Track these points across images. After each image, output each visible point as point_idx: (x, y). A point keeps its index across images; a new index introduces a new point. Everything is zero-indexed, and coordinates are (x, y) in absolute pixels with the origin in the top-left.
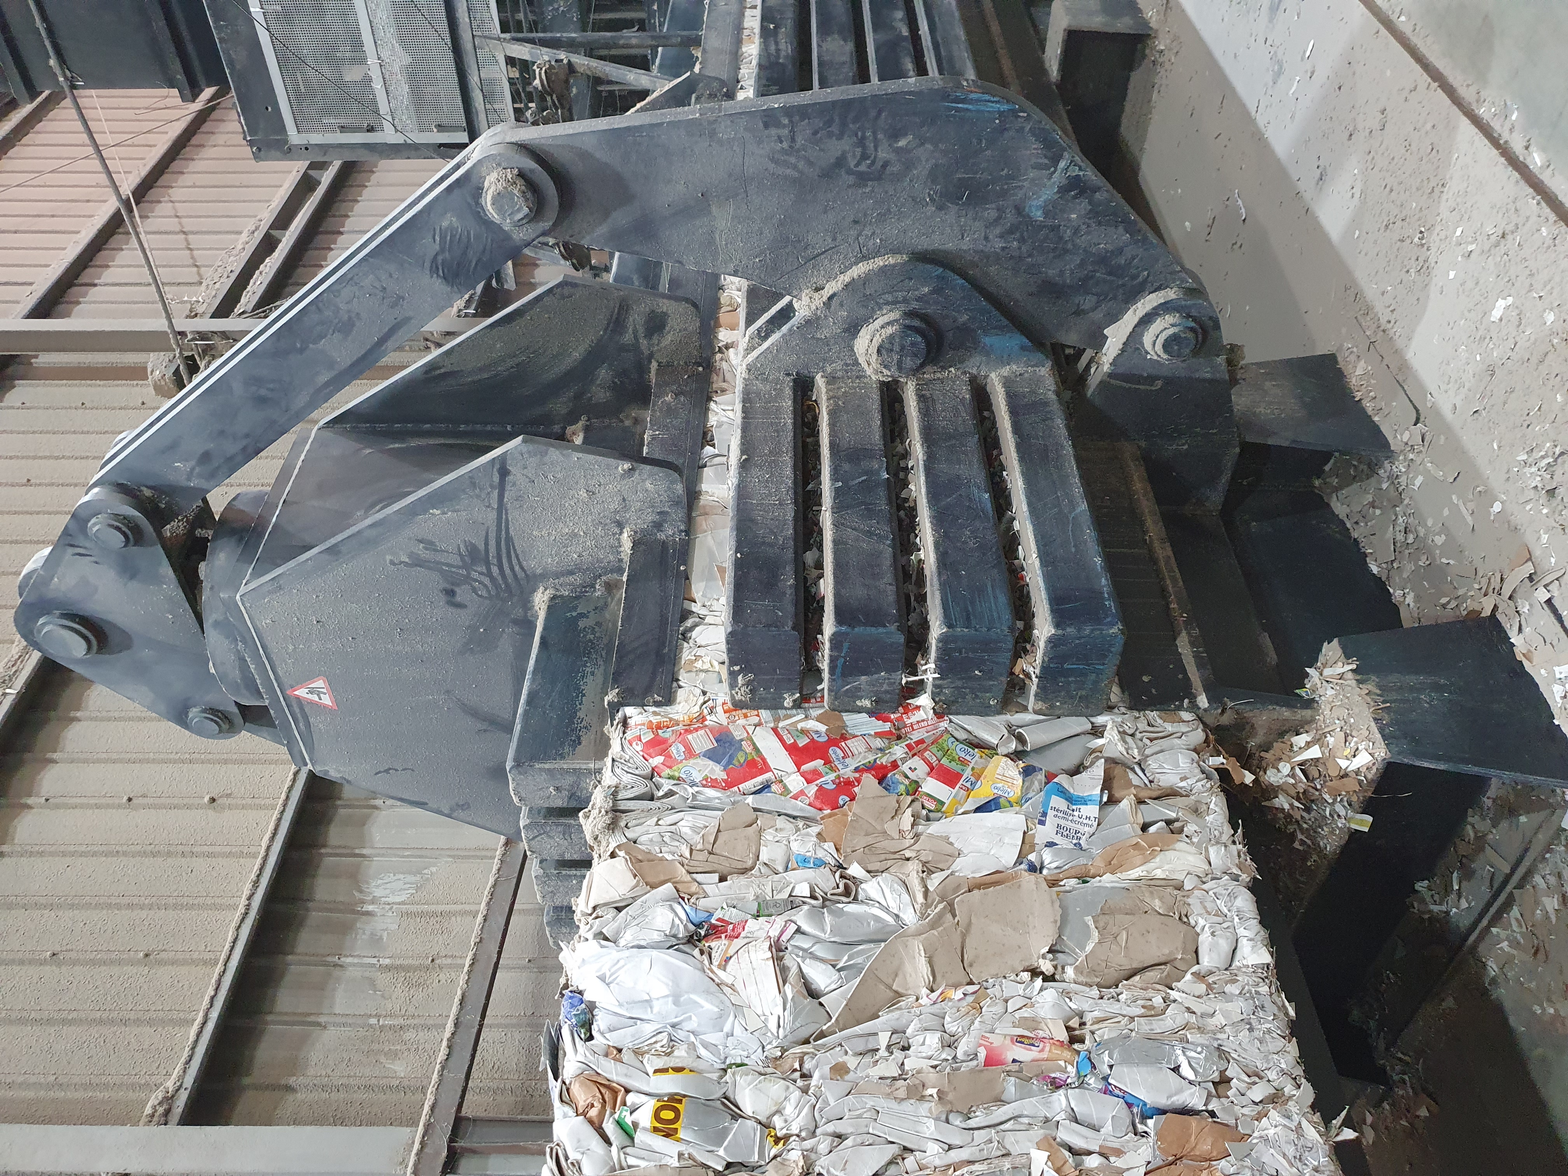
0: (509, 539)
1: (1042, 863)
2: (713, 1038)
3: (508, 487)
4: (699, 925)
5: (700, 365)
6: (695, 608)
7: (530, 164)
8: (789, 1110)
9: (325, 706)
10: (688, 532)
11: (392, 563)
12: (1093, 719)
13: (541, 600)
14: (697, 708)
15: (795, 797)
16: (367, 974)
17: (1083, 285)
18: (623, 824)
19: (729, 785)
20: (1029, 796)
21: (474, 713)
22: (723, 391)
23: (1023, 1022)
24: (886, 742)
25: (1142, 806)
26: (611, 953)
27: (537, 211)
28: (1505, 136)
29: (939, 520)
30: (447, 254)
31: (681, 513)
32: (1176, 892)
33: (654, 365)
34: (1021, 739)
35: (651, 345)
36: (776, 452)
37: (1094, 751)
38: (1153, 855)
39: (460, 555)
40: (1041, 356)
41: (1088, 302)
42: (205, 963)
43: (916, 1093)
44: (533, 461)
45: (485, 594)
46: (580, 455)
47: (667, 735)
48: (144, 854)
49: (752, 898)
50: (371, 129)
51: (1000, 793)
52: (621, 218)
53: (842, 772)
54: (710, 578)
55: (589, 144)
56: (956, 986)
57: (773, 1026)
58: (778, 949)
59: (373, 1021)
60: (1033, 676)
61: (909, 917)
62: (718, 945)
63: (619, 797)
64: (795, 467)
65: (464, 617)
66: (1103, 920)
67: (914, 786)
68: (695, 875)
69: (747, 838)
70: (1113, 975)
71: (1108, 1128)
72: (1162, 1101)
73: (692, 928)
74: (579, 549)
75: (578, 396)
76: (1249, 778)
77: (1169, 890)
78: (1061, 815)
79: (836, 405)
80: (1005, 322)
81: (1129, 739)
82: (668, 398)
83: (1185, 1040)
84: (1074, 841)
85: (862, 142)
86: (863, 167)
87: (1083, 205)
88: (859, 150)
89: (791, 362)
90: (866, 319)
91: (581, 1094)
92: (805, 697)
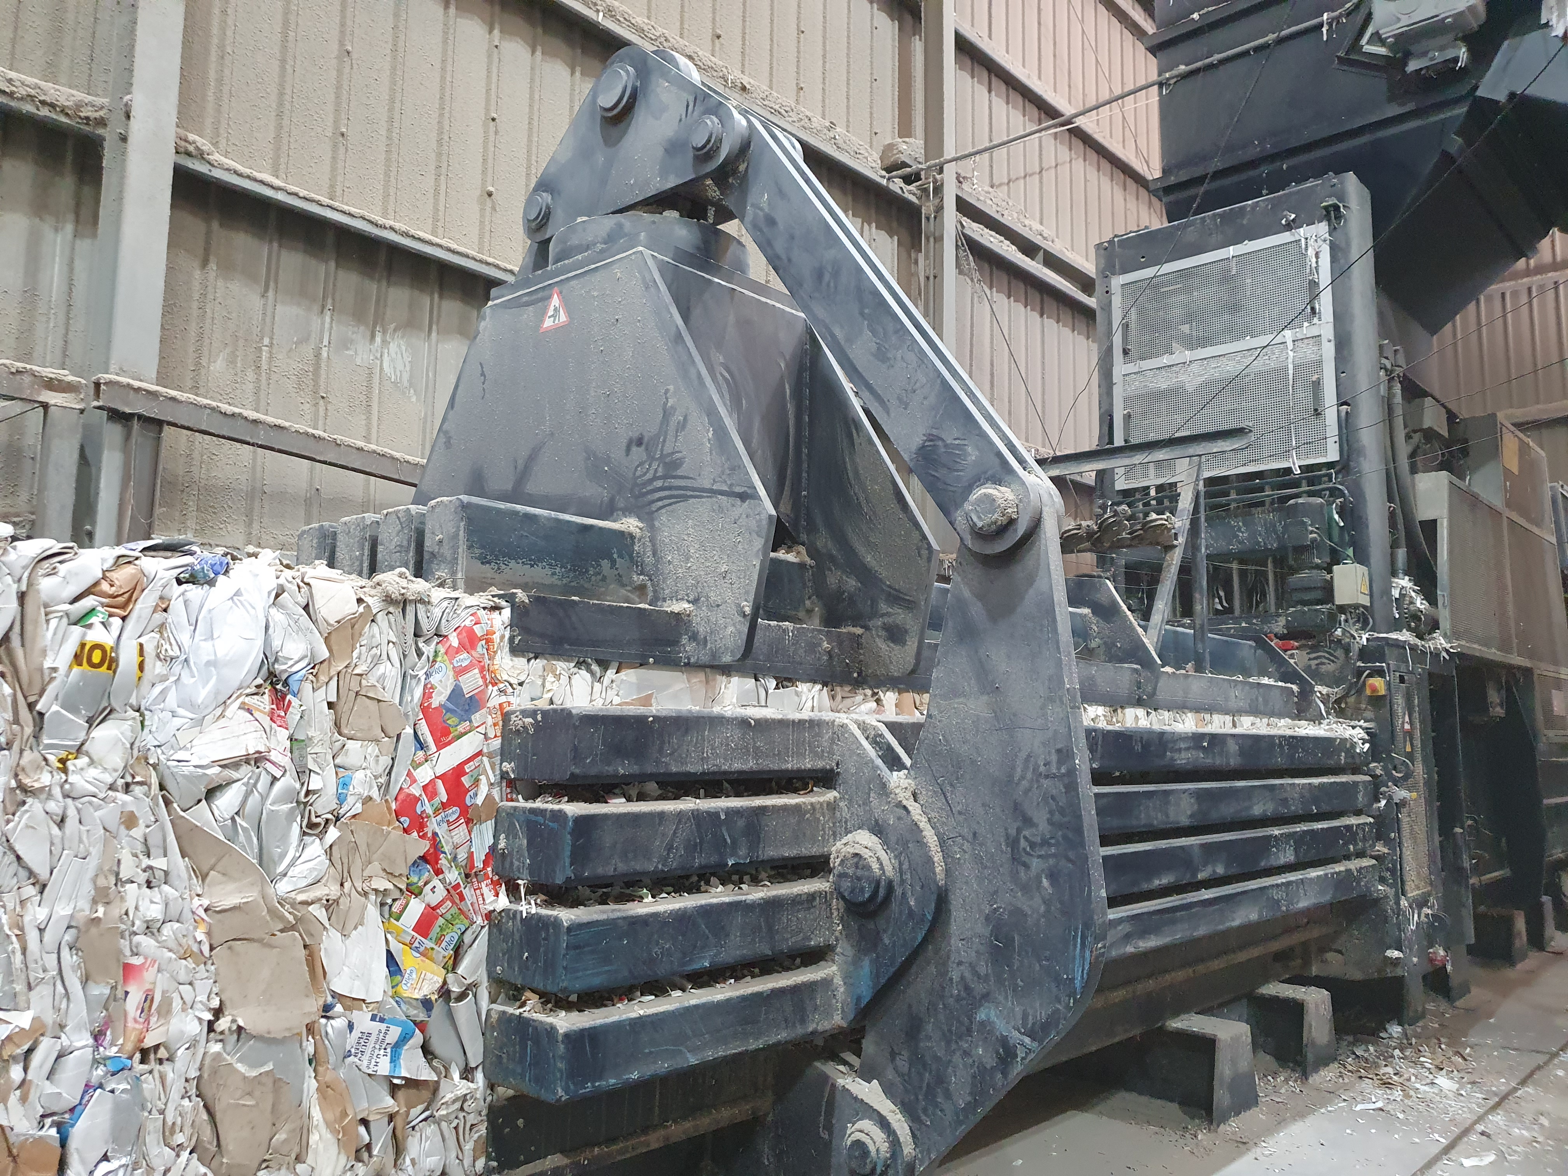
0: (686, 498)
1: (333, 1018)
2: (172, 699)
3: (731, 500)
4: (286, 683)
5: (859, 674)
6: (610, 673)
7: (1021, 529)
8: (93, 772)
9: (542, 321)
10: (688, 665)
11: (667, 391)
12: (480, 1068)
13: (631, 524)
14: (505, 677)
15: (409, 774)
16: (313, 335)
17: (916, 1058)
18: (391, 609)
19: (425, 710)
20: (403, 1005)
21: (532, 458)
22: (833, 698)
23: (167, 1002)
24: (463, 864)
25: (386, 1119)
26: (262, 601)
27: (979, 534)
29: (681, 917)
30: (943, 450)
31: (705, 659)
32: (293, 1156)
33: (859, 631)
34: (462, 996)
35: (877, 628)
36: (757, 753)
37: (447, 1069)
38: (334, 1132)
39: (673, 453)
40: (852, 1015)
41: (903, 1061)
42: (332, 187)
43: (101, 896)
44: (753, 524)
45: (638, 473)
46: (758, 568)
47: (479, 649)
48: (440, 132)
49: (310, 734)
50: (1125, 353)
51: (406, 976)
52: (977, 610)
53: (434, 820)
54: (640, 687)
55: (1041, 584)
56: (209, 934)
57: (180, 755)
58: (258, 759)
59: (266, 341)
60: (521, 1010)
61: (283, 887)
62: (265, 702)
63: (419, 605)
64: (741, 772)
65: (617, 454)
66: (269, 1082)
67: (416, 891)
68: (336, 678)
69: (370, 729)
70: (208, 1092)
71: (49, 1088)
72: (73, 1144)
73: (284, 677)
74: (676, 562)
75: (832, 559)
77: (296, 1149)
78: (381, 1037)
79: (807, 812)
80: (883, 980)
81: (457, 1105)
82: (825, 645)
83: (136, 1166)
84: (353, 1050)
85: (1045, 843)
86: (1023, 843)
87: (990, 1061)
88: (1038, 840)
89: (849, 768)
90: (885, 843)
91: (123, 575)
92: (511, 783)
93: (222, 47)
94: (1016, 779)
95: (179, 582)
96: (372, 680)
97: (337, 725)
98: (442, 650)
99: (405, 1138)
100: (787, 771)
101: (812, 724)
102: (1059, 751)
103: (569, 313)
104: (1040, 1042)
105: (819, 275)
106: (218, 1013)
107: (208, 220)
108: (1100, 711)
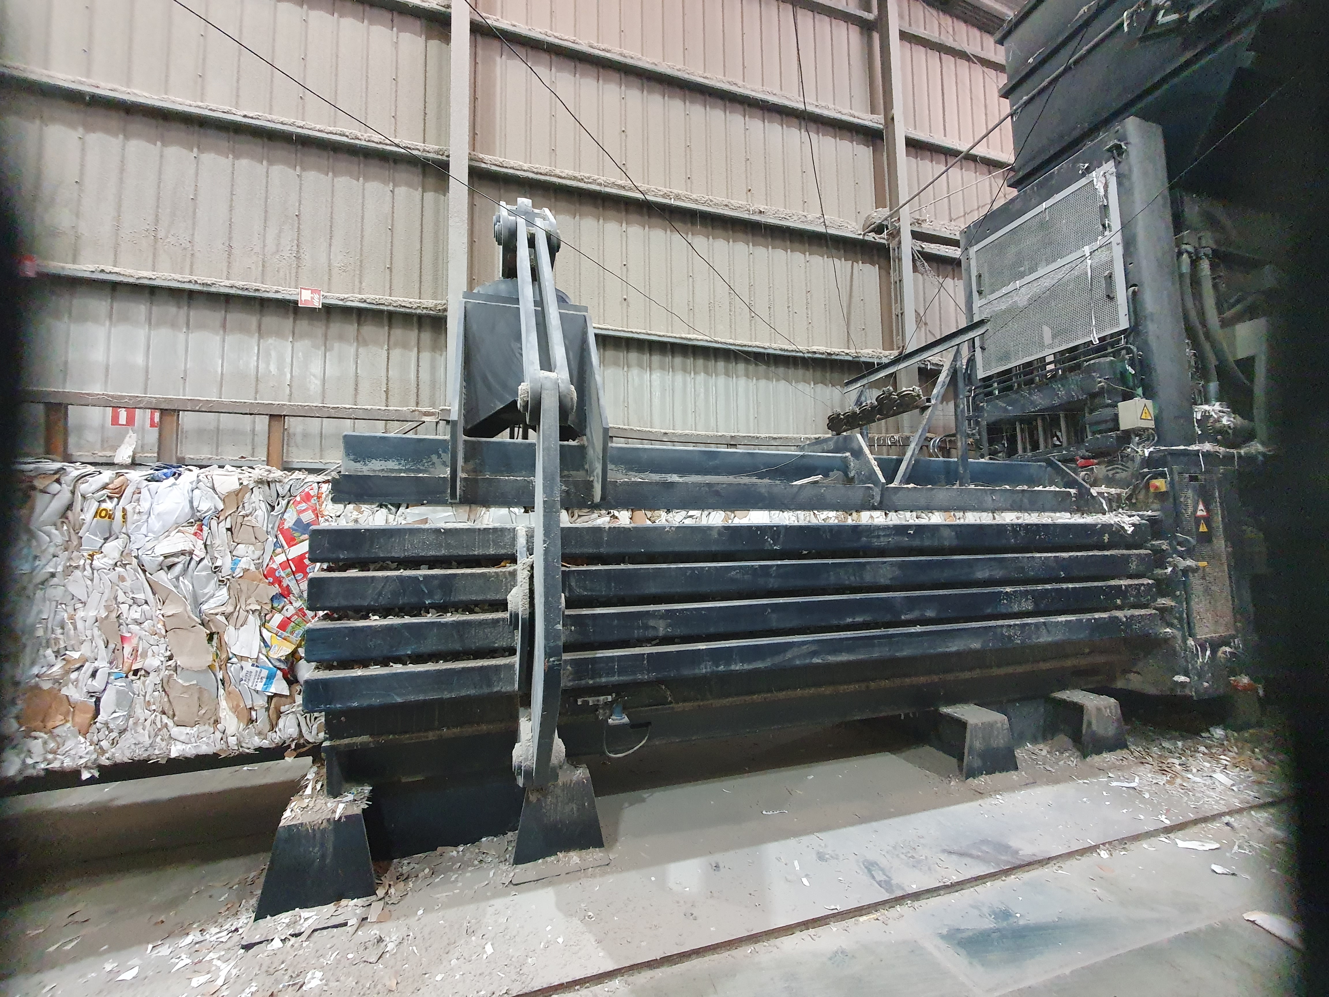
1: (232, 664)
2: (143, 529)
8: (106, 560)
14: (329, 514)
15: (272, 559)
18: (260, 486)
19: (281, 530)
20: (269, 660)
23: (145, 652)
25: (264, 710)
26: (186, 487)
32: (213, 720)
36: (449, 547)
38: (234, 712)
43: (107, 609)
49: (216, 542)
51: (271, 647)
56: (164, 625)
57: (148, 552)
58: (189, 553)
61: (205, 607)
62: (191, 529)
66: (195, 688)
67: (278, 610)
68: (229, 518)
69: (250, 539)
70: (167, 689)
72: (101, 705)
77: (214, 717)
78: (259, 674)
84: (244, 678)
91: (117, 482)
95: (146, 481)
96: (251, 518)
97: (232, 538)
98: (291, 502)
99: (277, 719)
100: (475, 555)
101: (495, 530)
106: (170, 658)
108: (832, 514)
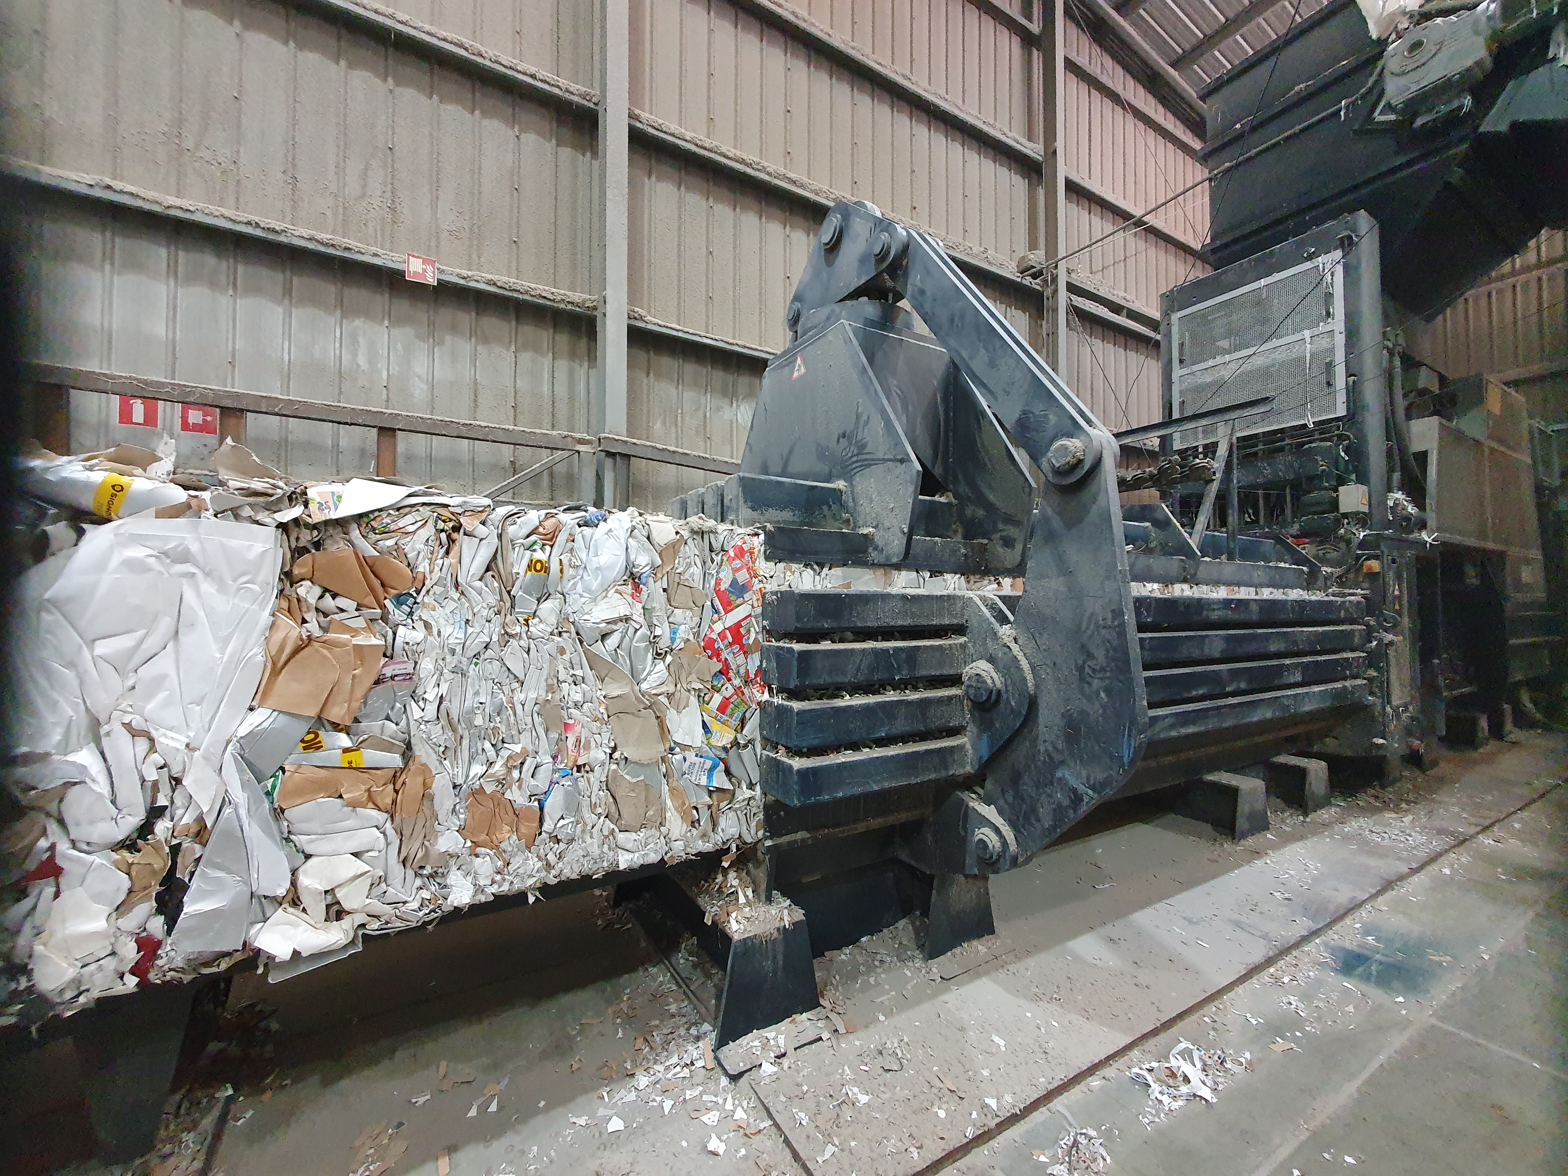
0: (869, 465)
1: (675, 755)
2: (579, 588)
3: (896, 463)
4: (639, 578)
5: (986, 568)
6: (825, 570)
7: (1087, 466)
8: (542, 626)
10: (873, 564)
11: (858, 403)
12: (758, 784)
13: (841, 484)
14: (762, 573)
15: (710, 627)
16: (702, 406)
17: (1018, 796)
18: (695, 537)
19: (717, 592)
20: (712, 749)
21: (791, 452)
22: (968, 582)
23: (588, 743)
24: (743, 675)
25: (707, 807)
26: (623, 535)
27: (1058, 472)
28: (1116, 1065)
29: (867, 708)
30: (1033, 419)
31: (882, 560)
32: (658, 823)
33: (985, 541)
34: (746, 746)
35: (997, 539)
36: (913, 615)
37: (739, 784)
38: (678, 812)
39: (862, 440)
40: (977, 767)
41: (1009, 796)
42: (707, 327)
43: (550, 689)
44: (908, 478)
45: (844, 454)
46: (911, 504)
47: (747, 558)
49: (654, 605)
50: (1181, 361)
51: (714, 734)
52: (1057, 523)
53: (725, 652)
54: (844, 578)
56: (606, 709)
57: (586, 617)
58: (627, 619)
59: (680, 411)
60: (777, 755)
61: (644, 686)
62: (629, 589)
63: (711, 534)
64: (902, 626)
65: (832, 443)
66: (642, 785)
67: (717, 690)
68: (666, 575)
69: (687, 602)
70: (612, 788)
71: (533, 782)
72: (546, 810)
73: (638, 575)
74: (865, 505)
75: (969, 498)
76: (726, 864)
77: (659, 819)
78: (701, 765)
79: (947, 649)
80: (995, 749)
81: (746, 803)
82: (963, 550)
83: (578, 823)
84: (687, 772)
85: (1103, 669)
86: (1087, 669)
87: (1066, 802)
88: (1098, 668)
89: (974, 623)
90: (997, 669)
91: (550, 524)
92: (768, 632)
93: (649, 261)
94: (1083, 629)
95: (580, 526)
96: (687, 576)
97: (669, 600)
98: (725, 558)
99: (718, 817)
100: (933, 625)
101: (949, 597)
102: (1113, 611)
103: (806, 367)
104: (1099, 793)
105: (952, 321)
106: (614, 749)
107: (648, 352)
108: (1156, 586)
